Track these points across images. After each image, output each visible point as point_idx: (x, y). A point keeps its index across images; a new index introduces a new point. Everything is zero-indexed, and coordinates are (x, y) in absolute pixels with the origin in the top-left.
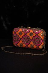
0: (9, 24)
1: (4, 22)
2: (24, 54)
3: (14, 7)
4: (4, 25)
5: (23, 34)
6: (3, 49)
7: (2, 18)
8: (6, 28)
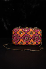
0: (9, 25)
1: (5, 23)
2: (23, 50)
3: (13, 10)
4: (5, 26)
5: (24, 33)
6: (5, 47)
7: (3, 20)
8: (6, 28)
